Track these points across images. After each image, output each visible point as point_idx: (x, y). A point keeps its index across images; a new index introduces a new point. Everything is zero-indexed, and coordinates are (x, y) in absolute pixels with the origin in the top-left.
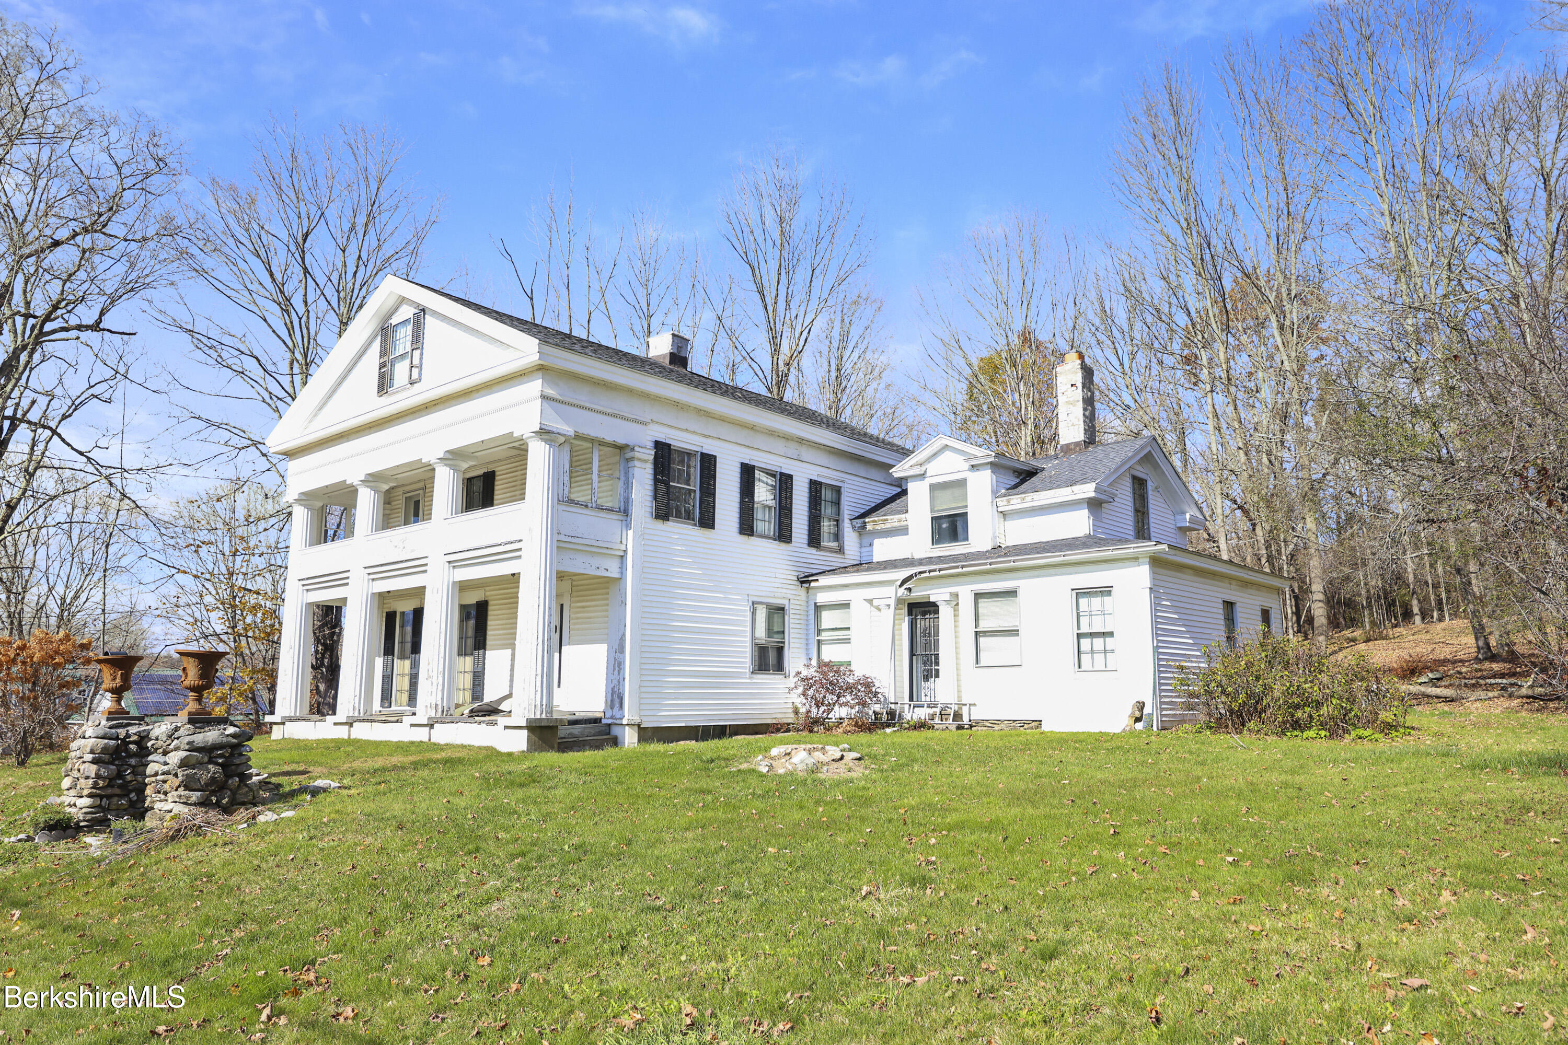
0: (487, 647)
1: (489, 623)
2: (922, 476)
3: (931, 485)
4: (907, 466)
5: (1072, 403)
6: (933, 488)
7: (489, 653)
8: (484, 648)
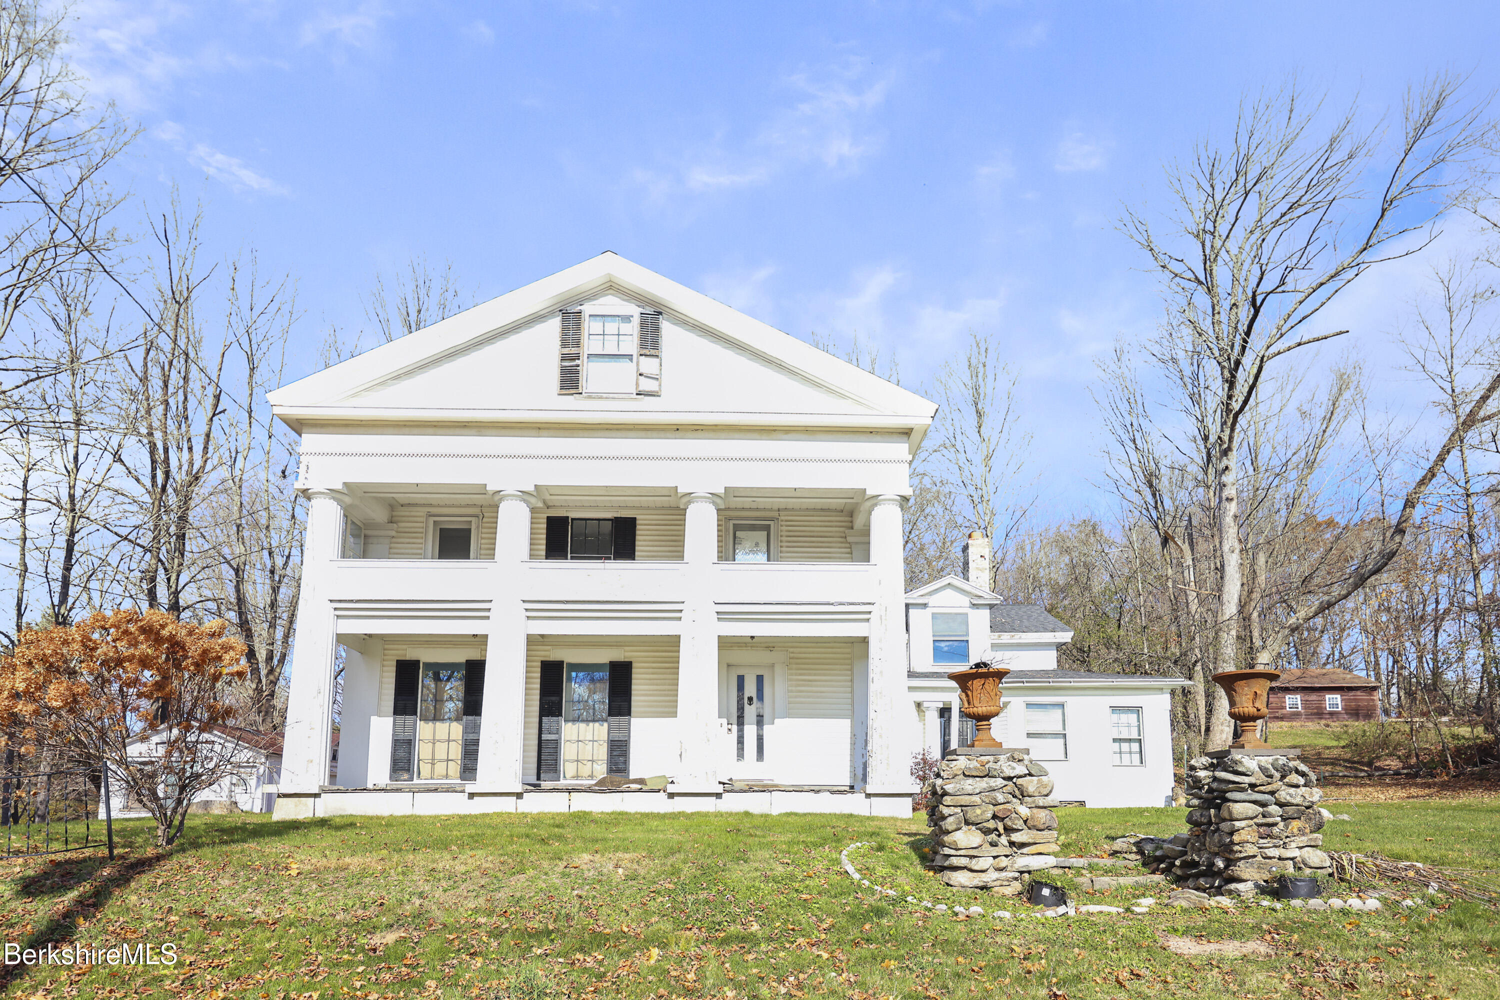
0: (632, 714)
1: (633, 687)
2: (925, 606)
3: (933, 614)
4: (915, 595)
5: (982, 570)
6: (934, 616)
7: (633, 721)
8: (628, 713)
